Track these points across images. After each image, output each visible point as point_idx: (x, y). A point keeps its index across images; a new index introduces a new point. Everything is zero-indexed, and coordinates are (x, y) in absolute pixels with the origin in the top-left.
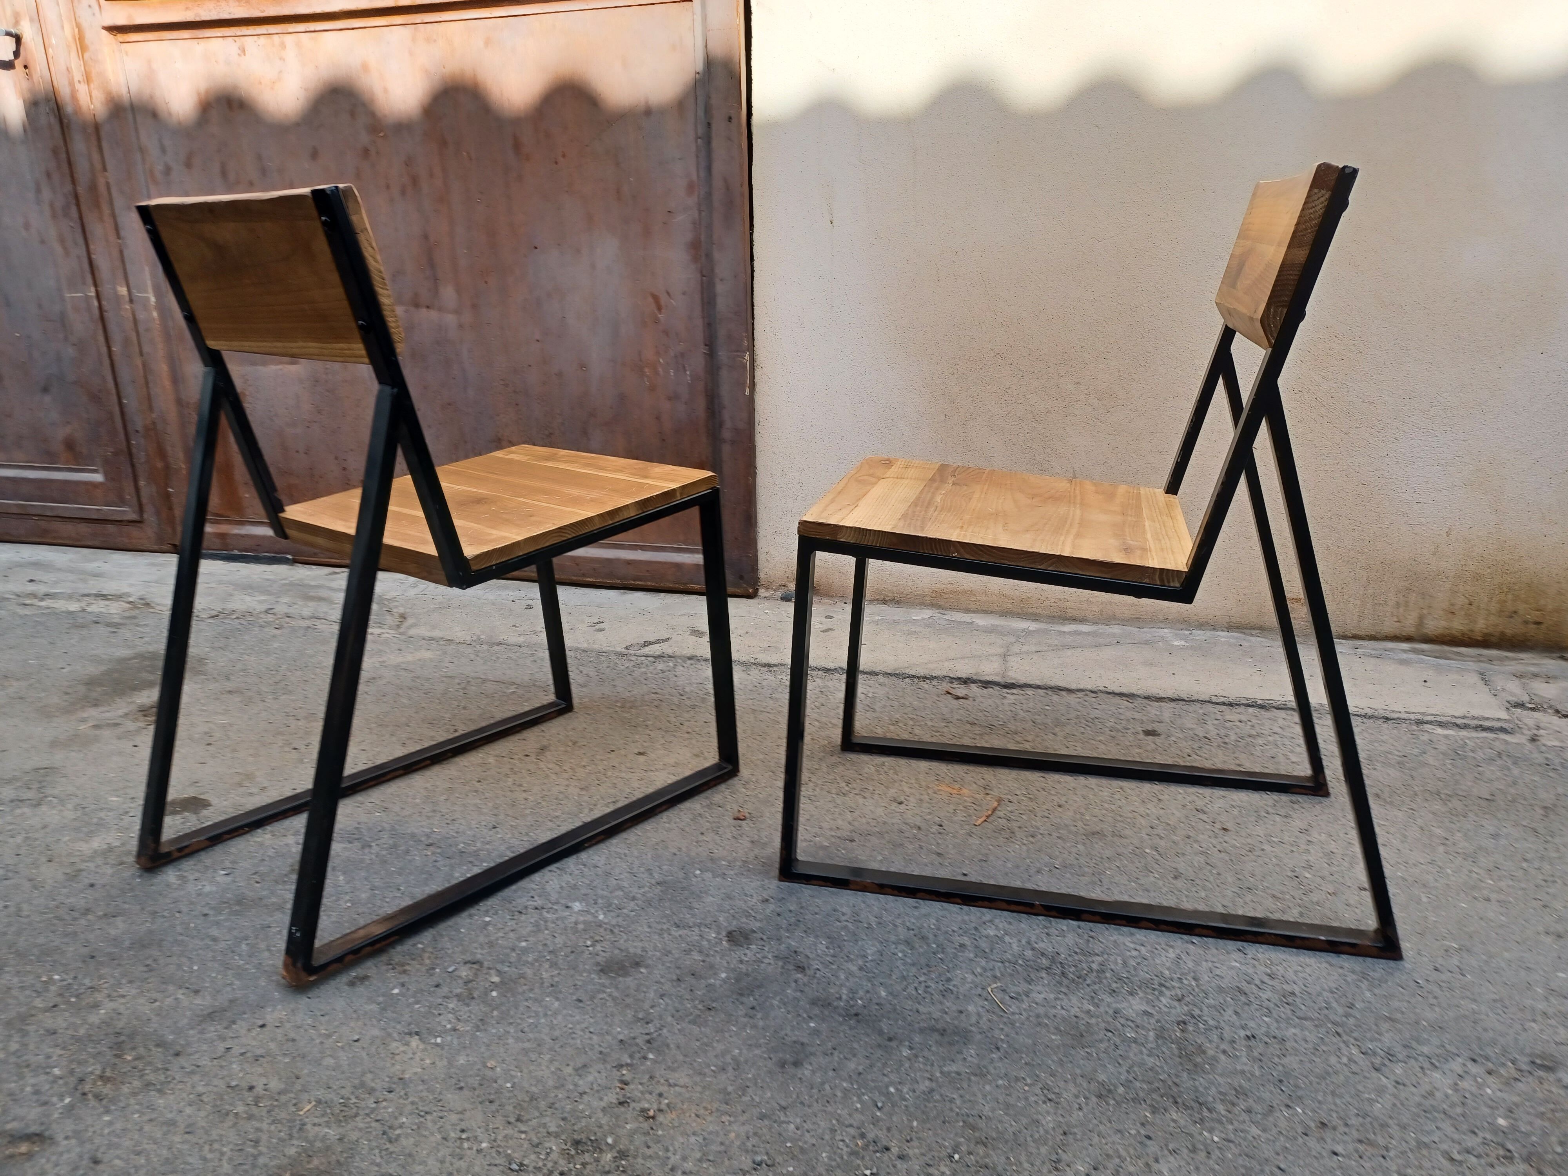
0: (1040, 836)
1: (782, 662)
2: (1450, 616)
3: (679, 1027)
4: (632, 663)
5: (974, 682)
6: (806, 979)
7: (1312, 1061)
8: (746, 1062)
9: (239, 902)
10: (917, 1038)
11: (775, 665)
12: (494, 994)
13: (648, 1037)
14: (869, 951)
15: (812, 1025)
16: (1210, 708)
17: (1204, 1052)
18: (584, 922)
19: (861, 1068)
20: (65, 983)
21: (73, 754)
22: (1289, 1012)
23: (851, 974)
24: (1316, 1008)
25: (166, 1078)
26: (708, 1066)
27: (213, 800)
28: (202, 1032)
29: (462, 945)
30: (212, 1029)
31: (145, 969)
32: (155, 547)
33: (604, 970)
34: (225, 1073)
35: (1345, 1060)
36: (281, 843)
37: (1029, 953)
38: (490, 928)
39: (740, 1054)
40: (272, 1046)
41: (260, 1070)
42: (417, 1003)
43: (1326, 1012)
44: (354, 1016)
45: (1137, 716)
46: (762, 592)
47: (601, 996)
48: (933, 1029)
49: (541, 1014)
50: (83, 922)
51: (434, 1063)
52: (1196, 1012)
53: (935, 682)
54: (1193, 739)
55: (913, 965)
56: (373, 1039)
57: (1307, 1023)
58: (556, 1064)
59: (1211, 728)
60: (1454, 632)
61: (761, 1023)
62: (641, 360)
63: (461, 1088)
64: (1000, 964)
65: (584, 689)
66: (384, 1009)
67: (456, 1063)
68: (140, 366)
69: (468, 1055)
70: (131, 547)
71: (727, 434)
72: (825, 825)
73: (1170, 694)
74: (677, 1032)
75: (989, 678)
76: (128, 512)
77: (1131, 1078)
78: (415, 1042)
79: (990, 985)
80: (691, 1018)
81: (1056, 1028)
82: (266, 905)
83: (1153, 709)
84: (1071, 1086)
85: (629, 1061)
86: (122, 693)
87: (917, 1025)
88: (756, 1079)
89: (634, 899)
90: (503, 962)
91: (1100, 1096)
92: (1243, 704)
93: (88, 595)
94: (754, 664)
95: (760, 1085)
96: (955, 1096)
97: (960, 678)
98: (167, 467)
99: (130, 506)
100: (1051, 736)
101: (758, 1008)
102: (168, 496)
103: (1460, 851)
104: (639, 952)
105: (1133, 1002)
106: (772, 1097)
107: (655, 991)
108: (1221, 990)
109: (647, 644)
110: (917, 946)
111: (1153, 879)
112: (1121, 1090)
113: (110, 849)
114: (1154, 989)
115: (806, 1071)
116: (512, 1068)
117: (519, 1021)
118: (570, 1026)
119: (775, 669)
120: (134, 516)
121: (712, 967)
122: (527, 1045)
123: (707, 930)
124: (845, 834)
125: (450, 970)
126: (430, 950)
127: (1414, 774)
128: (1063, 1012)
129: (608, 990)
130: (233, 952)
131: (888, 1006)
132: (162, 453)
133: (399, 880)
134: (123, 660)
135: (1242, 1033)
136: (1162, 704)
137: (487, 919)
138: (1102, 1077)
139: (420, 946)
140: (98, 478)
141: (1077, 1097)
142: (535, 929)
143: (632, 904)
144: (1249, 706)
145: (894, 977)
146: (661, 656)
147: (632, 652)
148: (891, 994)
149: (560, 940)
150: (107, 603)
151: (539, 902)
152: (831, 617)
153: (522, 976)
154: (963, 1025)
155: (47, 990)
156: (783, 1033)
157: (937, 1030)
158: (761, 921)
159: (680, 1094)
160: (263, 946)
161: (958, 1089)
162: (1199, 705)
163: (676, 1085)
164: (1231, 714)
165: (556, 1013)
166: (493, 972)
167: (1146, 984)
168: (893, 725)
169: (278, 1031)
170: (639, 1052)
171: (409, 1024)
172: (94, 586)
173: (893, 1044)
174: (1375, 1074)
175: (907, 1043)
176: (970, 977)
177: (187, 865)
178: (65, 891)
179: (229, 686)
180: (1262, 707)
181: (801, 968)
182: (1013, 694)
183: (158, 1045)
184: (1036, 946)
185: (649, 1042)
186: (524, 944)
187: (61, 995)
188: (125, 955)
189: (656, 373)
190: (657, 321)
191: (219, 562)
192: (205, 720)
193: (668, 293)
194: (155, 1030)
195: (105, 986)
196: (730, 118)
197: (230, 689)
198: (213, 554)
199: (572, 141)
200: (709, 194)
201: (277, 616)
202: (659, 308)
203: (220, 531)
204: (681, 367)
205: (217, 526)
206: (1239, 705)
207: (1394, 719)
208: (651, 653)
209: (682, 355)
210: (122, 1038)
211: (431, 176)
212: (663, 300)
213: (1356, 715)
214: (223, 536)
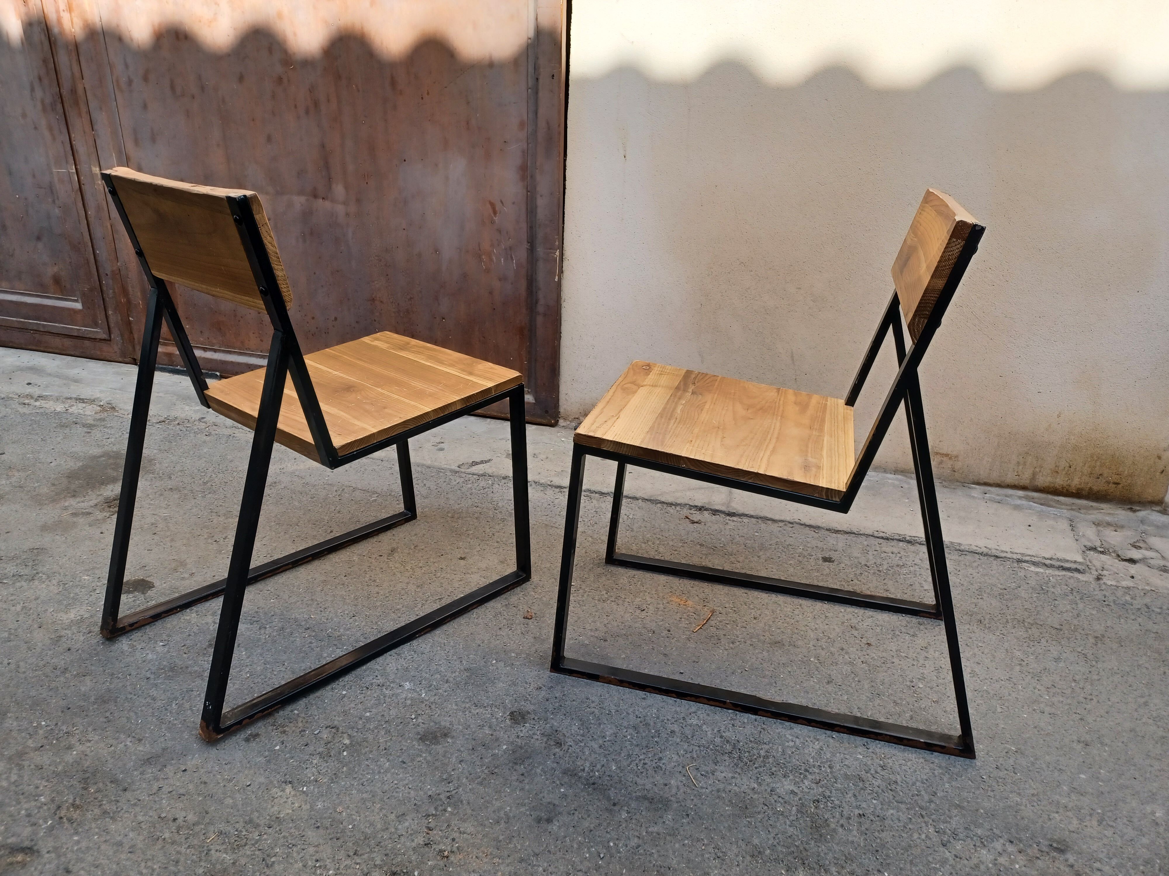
0: (738, 643)
2: (1055, 474)
3: (470, 787)
4: (462, 480)
5: (706, 510)
6: (561, 753)
7: (901, 836)
8: (514, 817)
9: (172, 669)
10: (633, 805)
12: (345, 753)
13: (448, 794)
14: (607, 733)
15: (562, 790)
16: (872, 541)
17: (828, 826)
18: (412, 699)
19: (592, 826)
20: (49, 728)
21: (57, 537)
22: (891, 797)
23: (593, 751)
24: (910, 795)
25: (117, 808)
26: (488, 819)
27: (157, 583)
28: (142, 773)
29: (325, 713)
30: (150, 771)
31: (105, 720)
32: (120, 359)
33: (423, 739)
34: (158, 806)
35: (923, 836)
36: (203, 622)
37: (718, 740)
38: (345, 699)
39: (510, 810)
40: (191, 786)
41: (181, 805)
42: (292, 758)
43: (916, 798)
44: (248, 765)
45: (820, 545)
46: (561, 422)
47: (419, 759)
48: (645, 798)
49: (376, 772)
50: (62, 679)
51: (300, 807)
52: (828, 793)
53: (678, 508)
54: (856, 567)
55: (637, 745)
56: (261, 784)
57: (902, 806)
58: (384, 811)
59: (871, 557)
60: (1056, 486)
61: (527, 787)
62: (480, 250)
63: (318, 827)
64: (697, 748)
65: (426, 500)
66: (269, 761)
67: (315, 807)
68: (109, 227)
69: (324, 801)
70: (102, 358)
71: (540, 309)
72: (588, 627)
73: (845, 528)
74: (468, 791)
75: (717, 508)
76: (99, 333)
77: (775, 843)
78: (288, 789)
79: (688, 765)
80: (479, 780)
81: (729, 801)
82: (190, 673)
83: (832, 540)
84: (734, 847)
85: (434, 812)
86: (93, 488)
87: (634, 794)
88: (519, 832)
89: (447, 681)
90: (353, 728)
91: (752, 856)
92: (896, 539)
93: (71, 398)
94: (550, 485)
95: (522, 836)
96: (653, 851)
97: (696, 506)
98: (129, 302)
99: (101, 328)
100: (756, 559)
101: (526, 774)
102: (129, 323)
103: (1031, 671)
104: (448, 725)
105: (785, 783)
106: (529, 846)
107: (457, 757)
108: (846, 777)
109: (475, 463)
110: (641, 731)
111: (812, 683)
112: (768, 852)
113: (82, 620)
114: (801, 774)
115: (554, 827)
116: (354, 813)
117: (360, 776)
118: (396, 782)
120: (104, 336)
121: (497, 740)
122: (365, 796)
123: (496, 710)
124: (601, 634)
125: (316, 733)
126: (303, 715)
127: (1009, 605)
128: (736, 788)
129: (424, 755)
130: (166, 710)
131: (616, 777)
132: (125, 291)
133: (284, 657)
134: (95, 458)
135: (857, 812)
136: (839, 535)
137: (344, 692)
138: (756, 841)
139: (296, 712)
140: (78, 306)
141: (737, 856)
142: (377, 702)
143: (446, 685)
144: (900, 540)
145: (623, 755)
146: (483, 475)
147: (463, 470)
148: (620, 768)
149: (393, 712)
150: (84, 405)
151: (381, 681)
153: (365, 740)
154: (666, 795)
155: (36, 733)
156: (541, 795)
157: (647, 799)
158: (535, 704)
159: (467, 840)
160: (187, 705)
161: (657, 846)
162: (864, 538)
163: (464, 833)
164: (887, 547)
165: (387, 771)
166: (345, 735)
167: (795, 769)
168: (645, 543)
169: (196, 775)
170: (441, 805)
171: (285, 775)
172: (75, 391)
173: (616, 808)
174: (942, 849)
175: (626, 808)
176: (675, 757)
177: (136, 635)
178: (50, 653)
179: (170, 484)
180: (909, 542)
181: (559, 744)
182: (733, 521)
183: (111, 782)
184: (724, 734)
185: (448, 798)
186: (368, 714)
187: (46, 737)
188: (91, 708)
189: (491, 260)
190: (493, 222)
191: (167, 374)
192: (152, 512)
193: (502, 202)
194: (110, 770)
195: (77, 732)
196: (553, 76)
197: (171, 487)
198: (162, 368)
199: (434, 83)
200: (535, 131)
201: (208, 424)
202: (495, 213)
203: (167, 351)
204: (509, 256)
205: (165, 347)
206: (893, 539)
207: (1001, 558)
208: (476, 472)
209: (511, 248)
210: (87, 775)
211: (328, 101)
212: (498, 207)
213: (975, 553)
214: (170, 355)
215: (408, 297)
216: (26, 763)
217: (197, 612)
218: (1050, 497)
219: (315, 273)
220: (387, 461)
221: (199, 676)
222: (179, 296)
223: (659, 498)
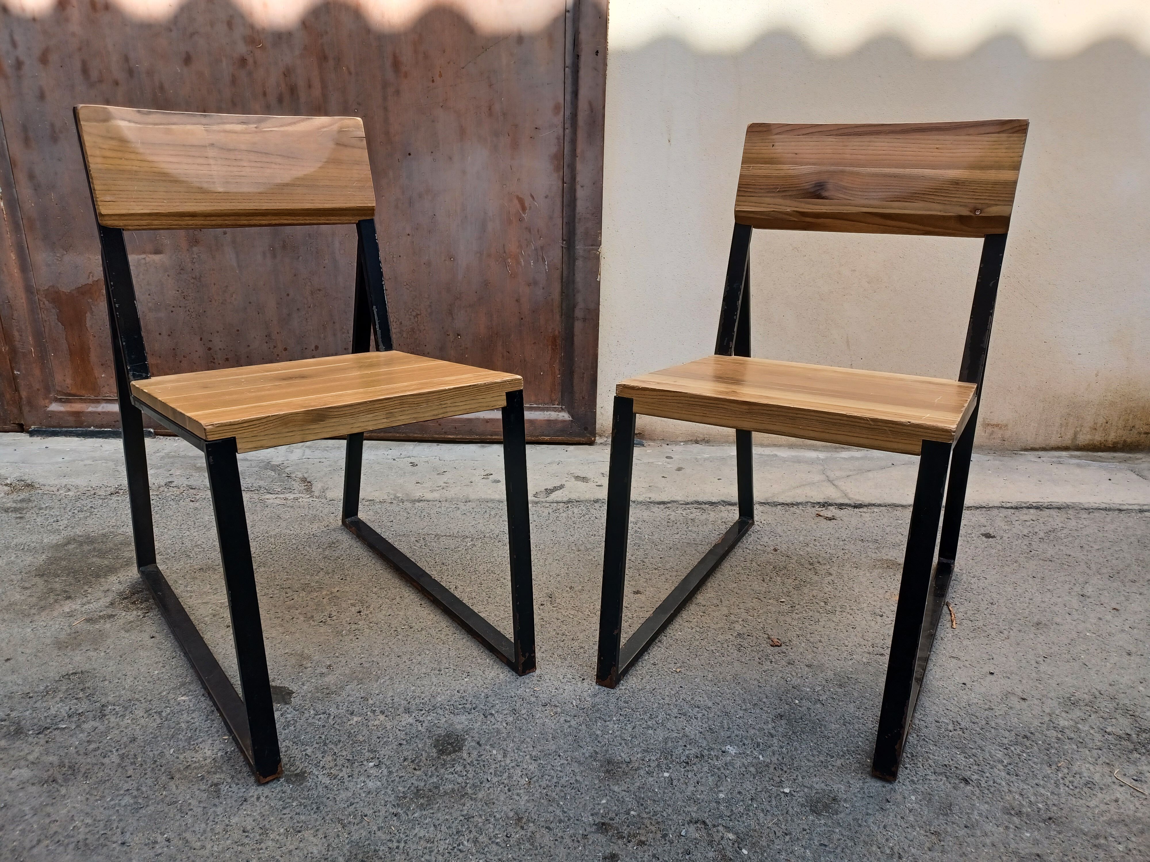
0: (1006, 632)
1: (672, 499)
2: (1094, 431)
5: (831, 505)
6: (978, 790)
11: (669, 503)
12: (745, 851)
14: (998, 756)
15: (1026, 834)
16: (1006, 512)
18: (752, 765)
21: (91, 654)
23: (1006, 779)
27: (292, 687)
32: (1, 427)
33: (814, 810)
37: (1109, 738)
46: (598, 440)
47: (836, 835)
48: (1115, 821)
53: (801, 507)
55: (1042, 763)
59: (1021, 527)
60: (1095, 442)
61: (987, 841)
62: (505, 252)
64: (1100, 751)
71: (579, 313)
75: (840, 501)
79: (1112, 772)
86: (89, 583)
87: (1101, 820)
89: (771, 735)
90: (720, 817)
94: (651, 502)
97: (819, 503)
98: (13, 351)
101: (970, 826)
102: (15, 378)
109: (549, 491)
110: (1028, 745)
119: (669, 505)
125: (682, 834)
126: (646, 815)
134: (58, 546)
142: (716, 778)
143: (775, 740)
144: (1028, 508)
145: (1040, 777)
146: (568, 502)
151: (694, 750)
152: (671, 458)
153: (751, 829)
154: (1130, 813)
157: (1119, 822)
164: (1022, 516)
166: (721, 829)
176: (1091, 767)
179: (197, 563)
180: (1037, 508)
182: (865, 512)
189: (518, 263)
190: (521, 220)
191: (76, 439)
192: (202, 600)
193: (532, 197)
196: (597, 52)
197: (201, 566)
198: (67, 431)
199: (449, 63)
200: (574, 116)
201: (182, 489)
202: (524, 209)
203: (74, 410)
204: (540, 258)
205: (70, 404)
206: (1022, 508)
207: (1124, 510)
208: (559, 499)
209: (542, 248)
211: (310, 86)
212: (527, 202)
213: (1100, 509)
214: (77, 414)
215: (414, 314)
217: (382, 713)
218: (1090, 453)
219: (288, 295)
222: (91, 338)
223: (776, 500)
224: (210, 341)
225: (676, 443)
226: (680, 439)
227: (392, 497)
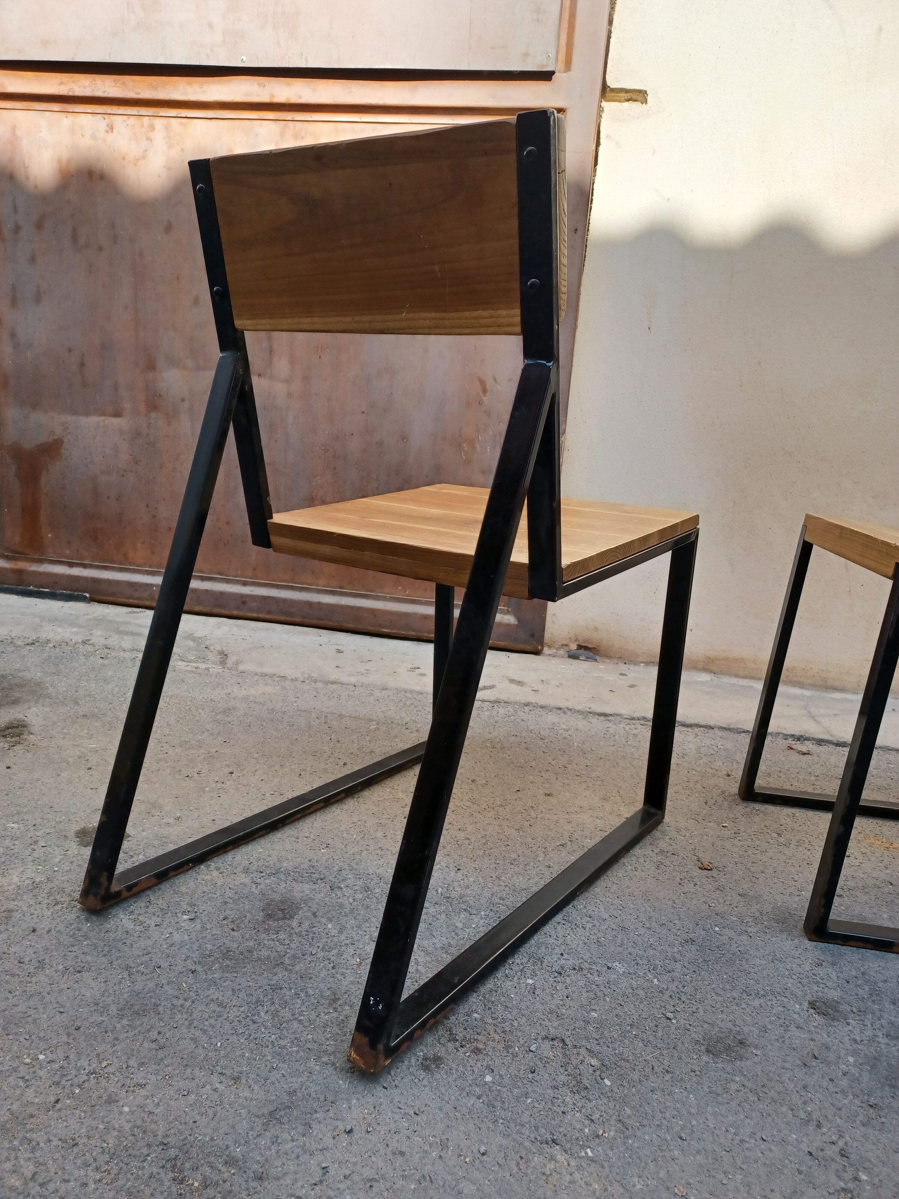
1: (616, 712)
9: (226, 956)
11: (611, 715)
12: (607, 1083)
18: (642, 988)
20: (56, 1066)
29: (524, 1015)
31: (153, 1045)
33: (712, 1051)
38: (541, 993)
40: (379, 1162)
42: (526, 1095)
44: (457, 1114)
46: (546, 650)
47: (734, 1086)
49: (685, 1113)
50: (42, 978)
56: (504, 1151)
66: (490, 1105)
74: (862, 1140)
75: (819, 737)
78: (560, 1155)
80: (861, 1119)
85: (842, 1184)
89: (675, 959)
90: (586, 1038)
94: (590, 713)
97: (793, 735)
104: (731, 1026)
107: (792, 1080)
117: (666, 1123)
118: (732, 1130)
119: (611, 718)
121: (827, 1047)
122: (701, 1160)
123: (785, 999)
125: (532, 1049)
126: (491, 1021)
129: (737, 1079)
130: (254, 1022)
137: (530, 982)
142: (591, 995)
143: (678, 965)
146: (497, 702)
149: (630, 1010)
151: (573, 961)
152: (625, 675)
153: (622, 1058)
155: (36, 1076)
158: (835, 989)
165: (701, 1111)
166: (583, 1051)
169: (374, 1138)
171: (537, 1128)
177: (138, 906)
183: (227, 1164)
185: (842, 1154)
186: (593, 1015)
187: (57, 1084)
188: (118, 1026)
189: (475, 448)
190: (480, 403)
191: (14, 596)
192: (71, 743)
193: (495, 379)
194: (212, 1139)
195: (110, 1069)
196: (576, 230)
197: (84, 713)
201: (97, 647)
202: (485, 391)
203: (18, 567)
204: (498, 444)
205: (14, 562)
208: (486, 698)
209: (500, 434)
210: (172, 1152)
212: (490, 383)
214: (20, 572)
216: (39, 1137)
217: (218, 869)
220: (362, 686)
221: (278, 965)
223: (740, 726)
224: (156, 508)
225: (636, 663)
226: (640, 659)
227: (306, 676)
